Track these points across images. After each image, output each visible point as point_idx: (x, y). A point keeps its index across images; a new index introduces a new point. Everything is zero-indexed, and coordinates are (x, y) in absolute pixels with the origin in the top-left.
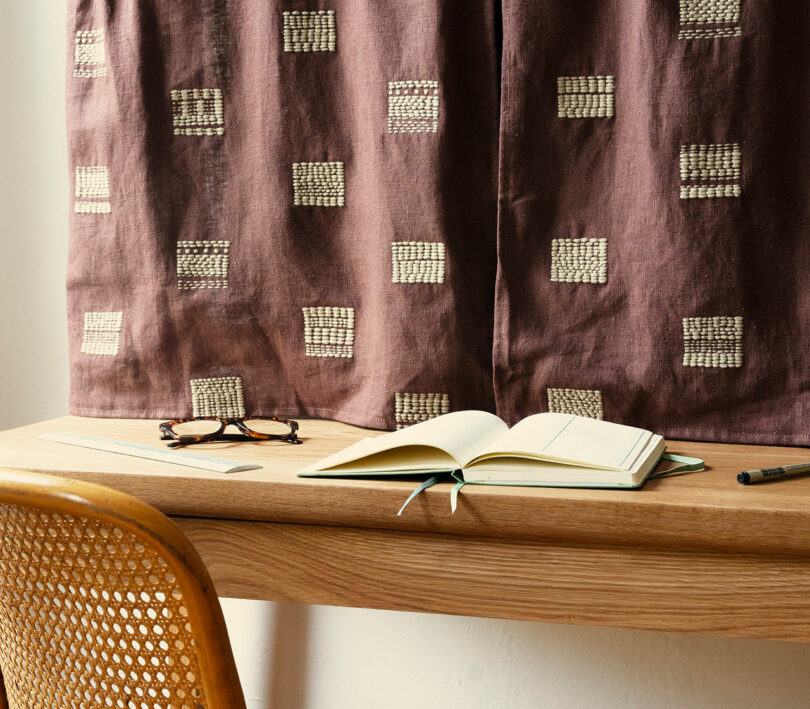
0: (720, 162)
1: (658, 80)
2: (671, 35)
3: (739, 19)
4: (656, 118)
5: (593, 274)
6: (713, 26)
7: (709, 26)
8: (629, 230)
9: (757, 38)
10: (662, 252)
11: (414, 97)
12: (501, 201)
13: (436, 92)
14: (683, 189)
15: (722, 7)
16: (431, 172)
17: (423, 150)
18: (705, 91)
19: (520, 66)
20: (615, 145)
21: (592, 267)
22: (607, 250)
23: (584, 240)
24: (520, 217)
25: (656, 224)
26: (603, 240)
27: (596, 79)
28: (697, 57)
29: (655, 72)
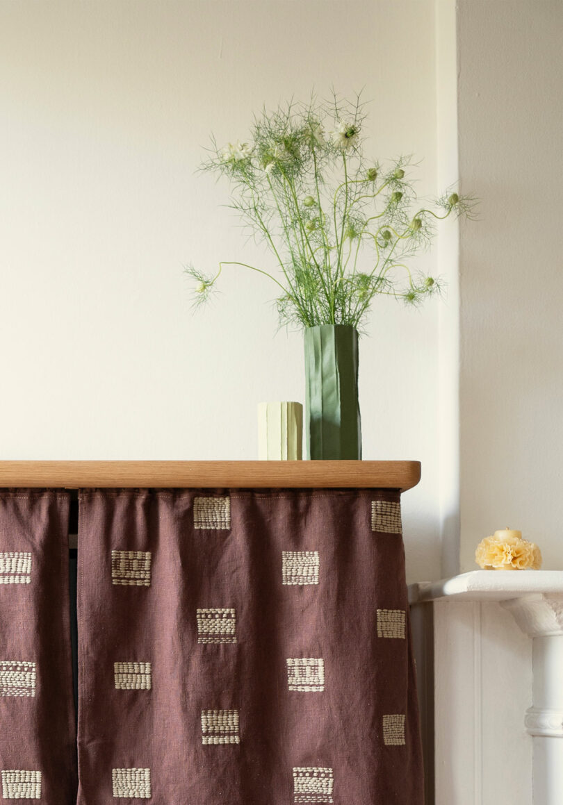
0: (226, 722)
1: (185, 668)
2: (193, 640)
3: (235, 633)
4: (185, 693)
5: (142, 792)
6: (219, 636)
7: (217, 636)
8: (165, 764)
9: (246, 645)
10: (190, 779)
11: (17, 672)
12: (80, 744)
13: (34, 670)
14: (204, 738)
15: (224, 624)
16: (31, 723)
17: (25, 708)
18: (216, 677)
19: (91, 655)
20: (152, 707)
21: (141, 787)
22: (150, 777)
23: (134, 769)
24: (92, 754)
25: (186, 761)
26: (147, 770)
27: (139, 664)
28: (211, 654)
29: (184, 663)
